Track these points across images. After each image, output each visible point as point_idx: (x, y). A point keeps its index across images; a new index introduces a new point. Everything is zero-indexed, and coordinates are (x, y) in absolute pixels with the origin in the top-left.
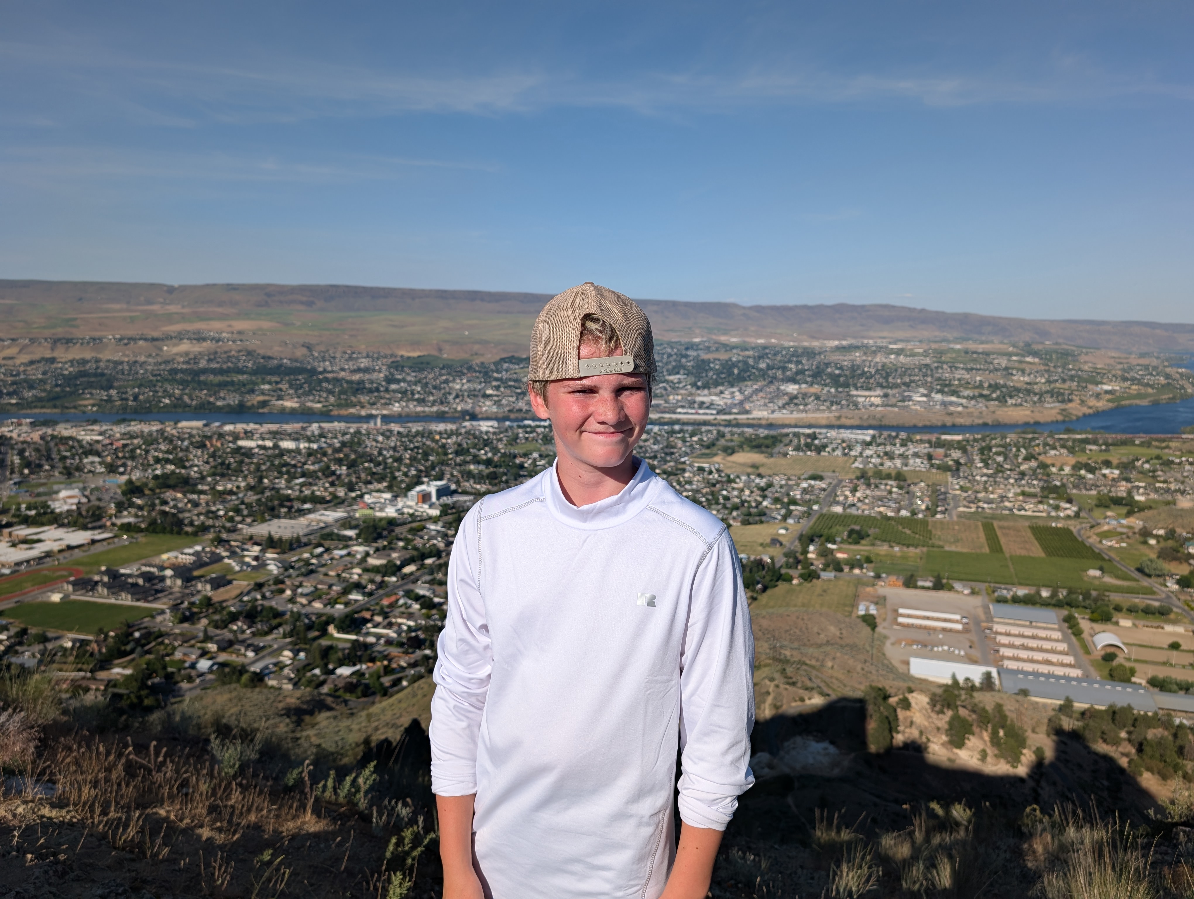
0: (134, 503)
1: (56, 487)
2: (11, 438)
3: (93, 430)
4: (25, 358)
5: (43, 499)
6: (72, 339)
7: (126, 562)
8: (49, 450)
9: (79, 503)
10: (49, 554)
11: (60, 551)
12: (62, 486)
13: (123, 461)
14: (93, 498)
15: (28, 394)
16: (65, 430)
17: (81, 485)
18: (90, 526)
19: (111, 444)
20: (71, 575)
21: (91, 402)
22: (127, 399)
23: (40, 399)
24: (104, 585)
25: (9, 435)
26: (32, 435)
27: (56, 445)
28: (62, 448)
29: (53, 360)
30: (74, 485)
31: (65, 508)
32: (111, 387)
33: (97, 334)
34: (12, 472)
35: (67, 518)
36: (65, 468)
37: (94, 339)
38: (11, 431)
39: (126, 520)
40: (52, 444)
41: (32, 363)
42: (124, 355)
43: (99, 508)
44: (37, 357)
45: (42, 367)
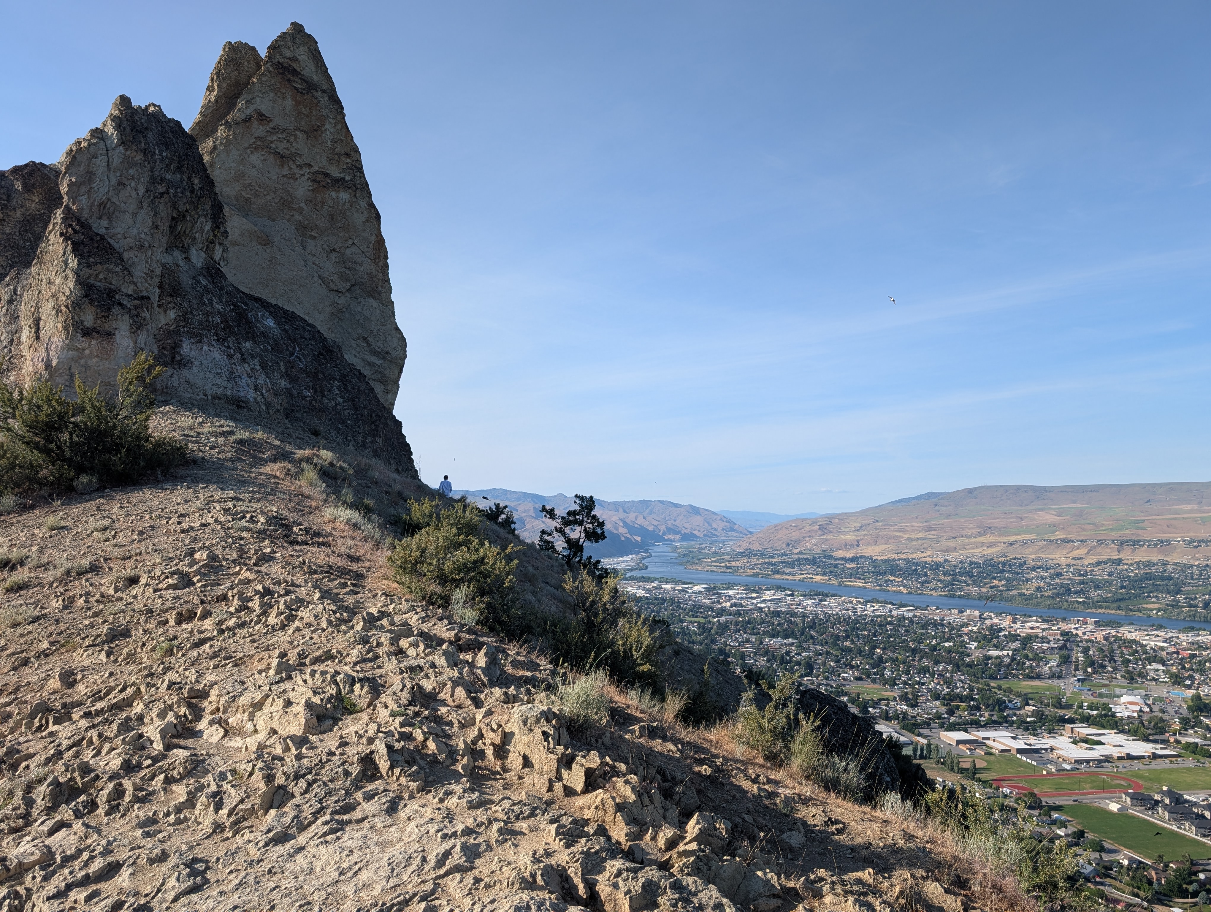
0: (1201, 722)
1: (1117, 691)
2: (1077, 635)
3: (1158, 636)
4: (1092, 559)
5: (1105, 700)
6: (1139, 541)
7: (1192, 787)
8: (1112, 651)
9: (1141, 711)
10: (1108, 759)
11: (1120, 758)
12: (1124, 691)
13: (1191, 672)
14: (1156, 708)
15: (1095, 594)
16: (1128, 633)
17: (1143, 693)
18: (1151, 737)
19: (1177, 653)
20: (1130, 787)
21: (1156, 606)
22: (1196, 606)
23: (1105, 600)
24: (1165, 807)
25: (1075, 632)
26: (1096, 634)
27: (1120, 647)
28: (1125, 651)
29: (1119, 562)
30: (1136, 691)
31: (1127, 714)
32: (1178, 592)
33: (1164, 536)
34: (1076, 669)
35: (1127, 724)
36: (1128, 672)
37: (1162, 542)
38: (1077, 629)
39: (1192, 740)
40: (1115, 646)
41: (1099, 563)
42: (1194, 558)
43: (1162, 720)
44: (1104, 558)
45: (1108, 568)
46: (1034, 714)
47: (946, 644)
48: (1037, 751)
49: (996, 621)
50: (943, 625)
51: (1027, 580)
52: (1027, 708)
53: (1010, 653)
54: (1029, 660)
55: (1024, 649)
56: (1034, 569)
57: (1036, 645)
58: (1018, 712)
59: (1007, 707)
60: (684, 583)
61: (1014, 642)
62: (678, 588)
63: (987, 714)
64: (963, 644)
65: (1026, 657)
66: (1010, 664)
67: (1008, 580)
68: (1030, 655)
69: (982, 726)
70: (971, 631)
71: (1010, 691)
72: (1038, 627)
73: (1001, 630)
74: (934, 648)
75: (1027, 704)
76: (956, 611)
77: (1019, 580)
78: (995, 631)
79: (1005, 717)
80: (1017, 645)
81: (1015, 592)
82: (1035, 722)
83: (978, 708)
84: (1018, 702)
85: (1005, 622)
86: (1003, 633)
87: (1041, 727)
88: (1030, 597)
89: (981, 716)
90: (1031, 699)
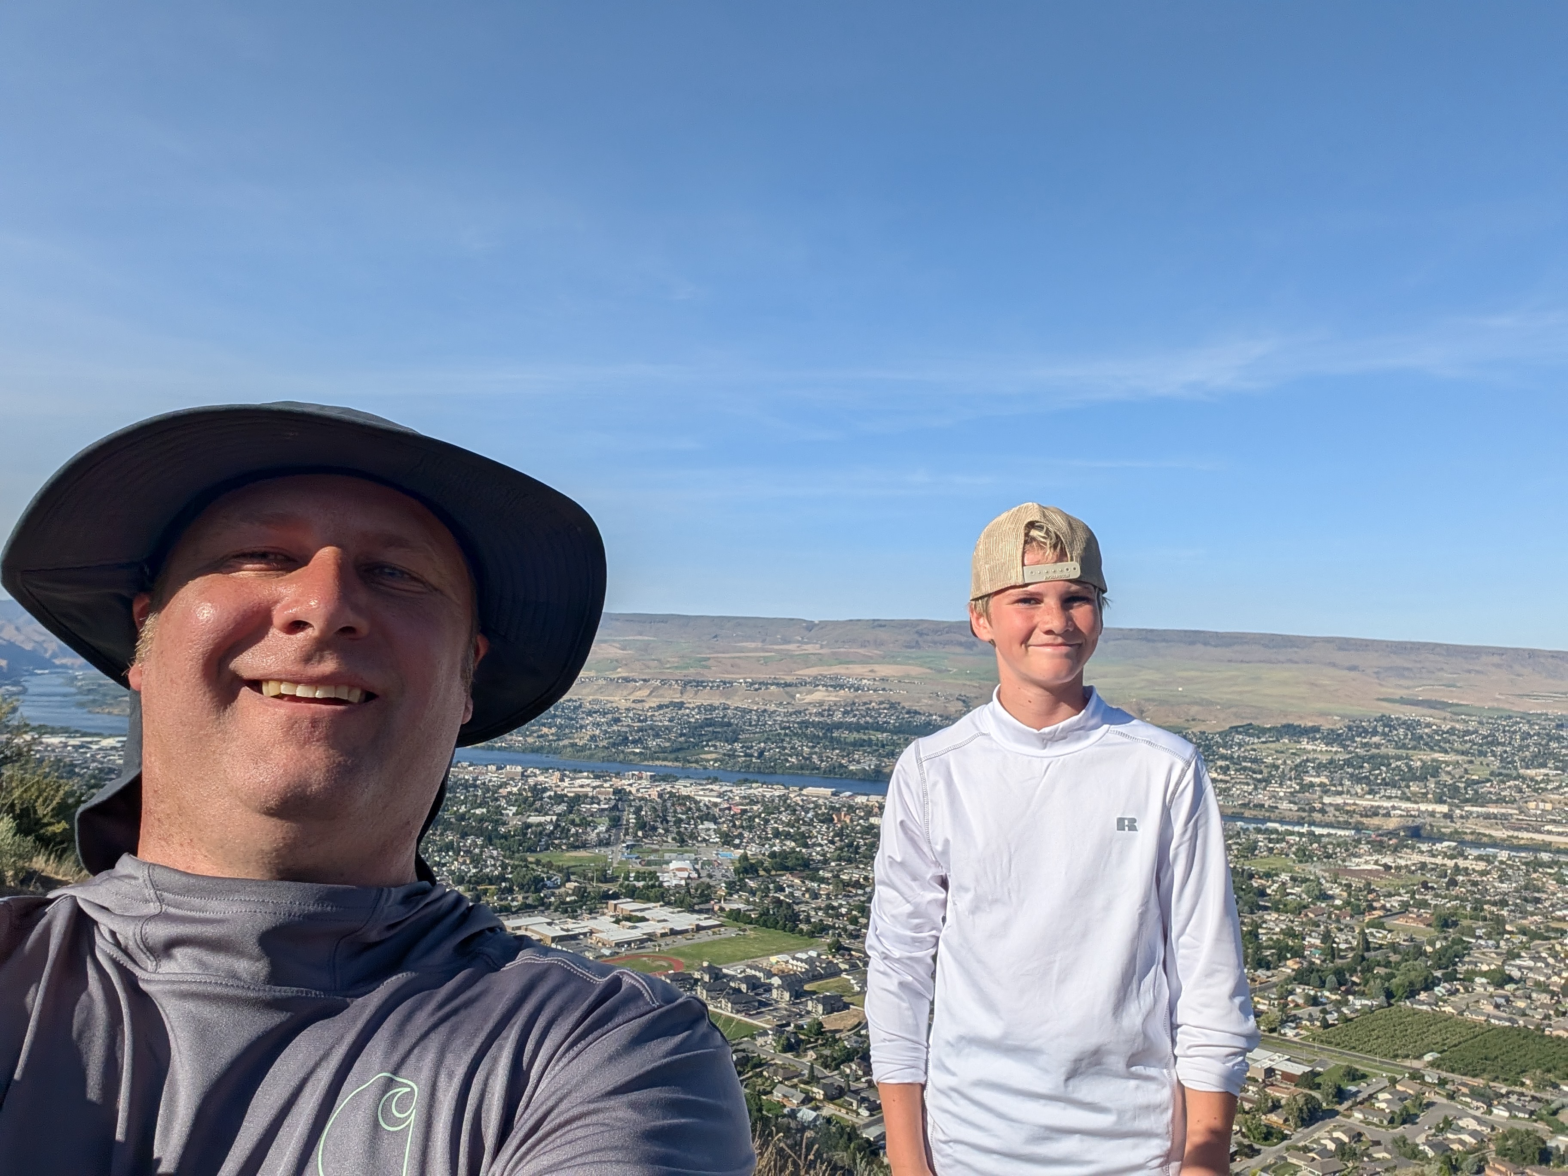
0: (746, 884)
1: (667, 856)
2: (630, 792)
3: (712, 790)
4: (654, 702)
5: (652, 868)
6: (702, 682)
7: (732, 959)
8: (665, 810)
9: (689, 878)
10: (651, 937)
11: (663, 935)
12: (674, 855)
13: (740, 830)
14: (704, 873)
15: (652, 743)
16: (684, 788)
17: (693, 856)
18: (697, 907)
19: (729, 809)
20: (670, 967)
21: (714, 756)
22: (752, 756)
23: (664, 750)
24: (704, 985)
25: (628, 789)
26: (650, 791)
27: (673, 805)
28: (679, 810)
29: (680, 706)
30: (686, 855)
31: (674, 882)
32: (736, 740)
33: (728, 677)
34: (626, 834)
35: (674, 895)
36: (679, 833)
37: (725, 683)
38: (631, 785)
39: (735, 906)
40: (669, 804)
41: (660, 707)
42: (753, 702)
43: (709, 886)
44: (666, 701)
45: (669, 713)
46: (576, 891)
47: (478, 811)
48: (575, 937)
49: (541, 778)
50: (475, 786)
51: (582, 727)
52: (568, 885)
53: (554, 818)
54: (575, 825)
55: (571, 812)
56: (590, 713)
57: (584, 807)
58: (557, 891)
59: (545, 886)
60: (84, 735)
61: (559, 804)
62: (72, 742)
63: (520, 898)
64: (499, 810)
65: (573, 822)
66: (552, 832)
67: (561, 727)
68: (577, 820)
69: (513, 913)
70: (510, 793)
71: (549, 865)
72: (588, 785)
73: (545, 790)
74: (462, 817)
75: (569, 880)
76: (494, 768)
77: (572, 726)
78: (538, 791)
79: (542, 899)
80: (563, 807)
81: (566, 742)
82: (575, 902)
83: (510, 891)
84: (558, 878)
85: (550, 780)
86: (548, 794)
87: (581, 907)
88: (584, 748)
89: (513, 900)
90: (573, 874)
